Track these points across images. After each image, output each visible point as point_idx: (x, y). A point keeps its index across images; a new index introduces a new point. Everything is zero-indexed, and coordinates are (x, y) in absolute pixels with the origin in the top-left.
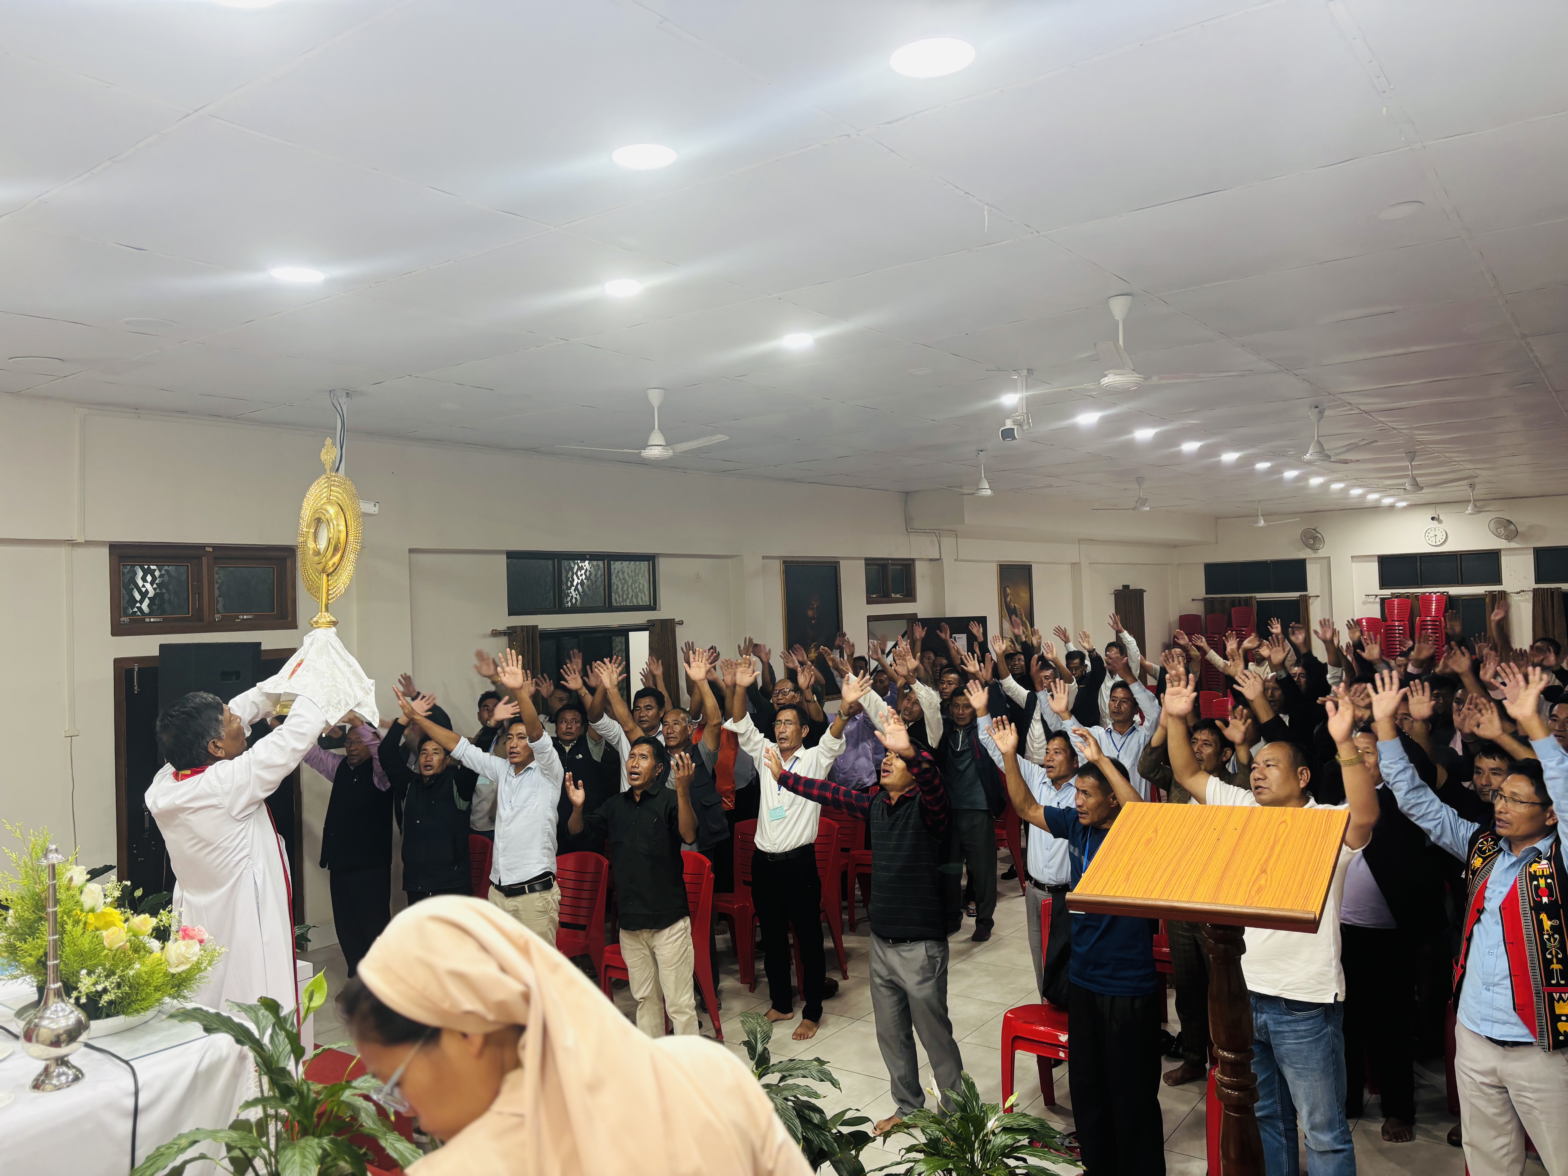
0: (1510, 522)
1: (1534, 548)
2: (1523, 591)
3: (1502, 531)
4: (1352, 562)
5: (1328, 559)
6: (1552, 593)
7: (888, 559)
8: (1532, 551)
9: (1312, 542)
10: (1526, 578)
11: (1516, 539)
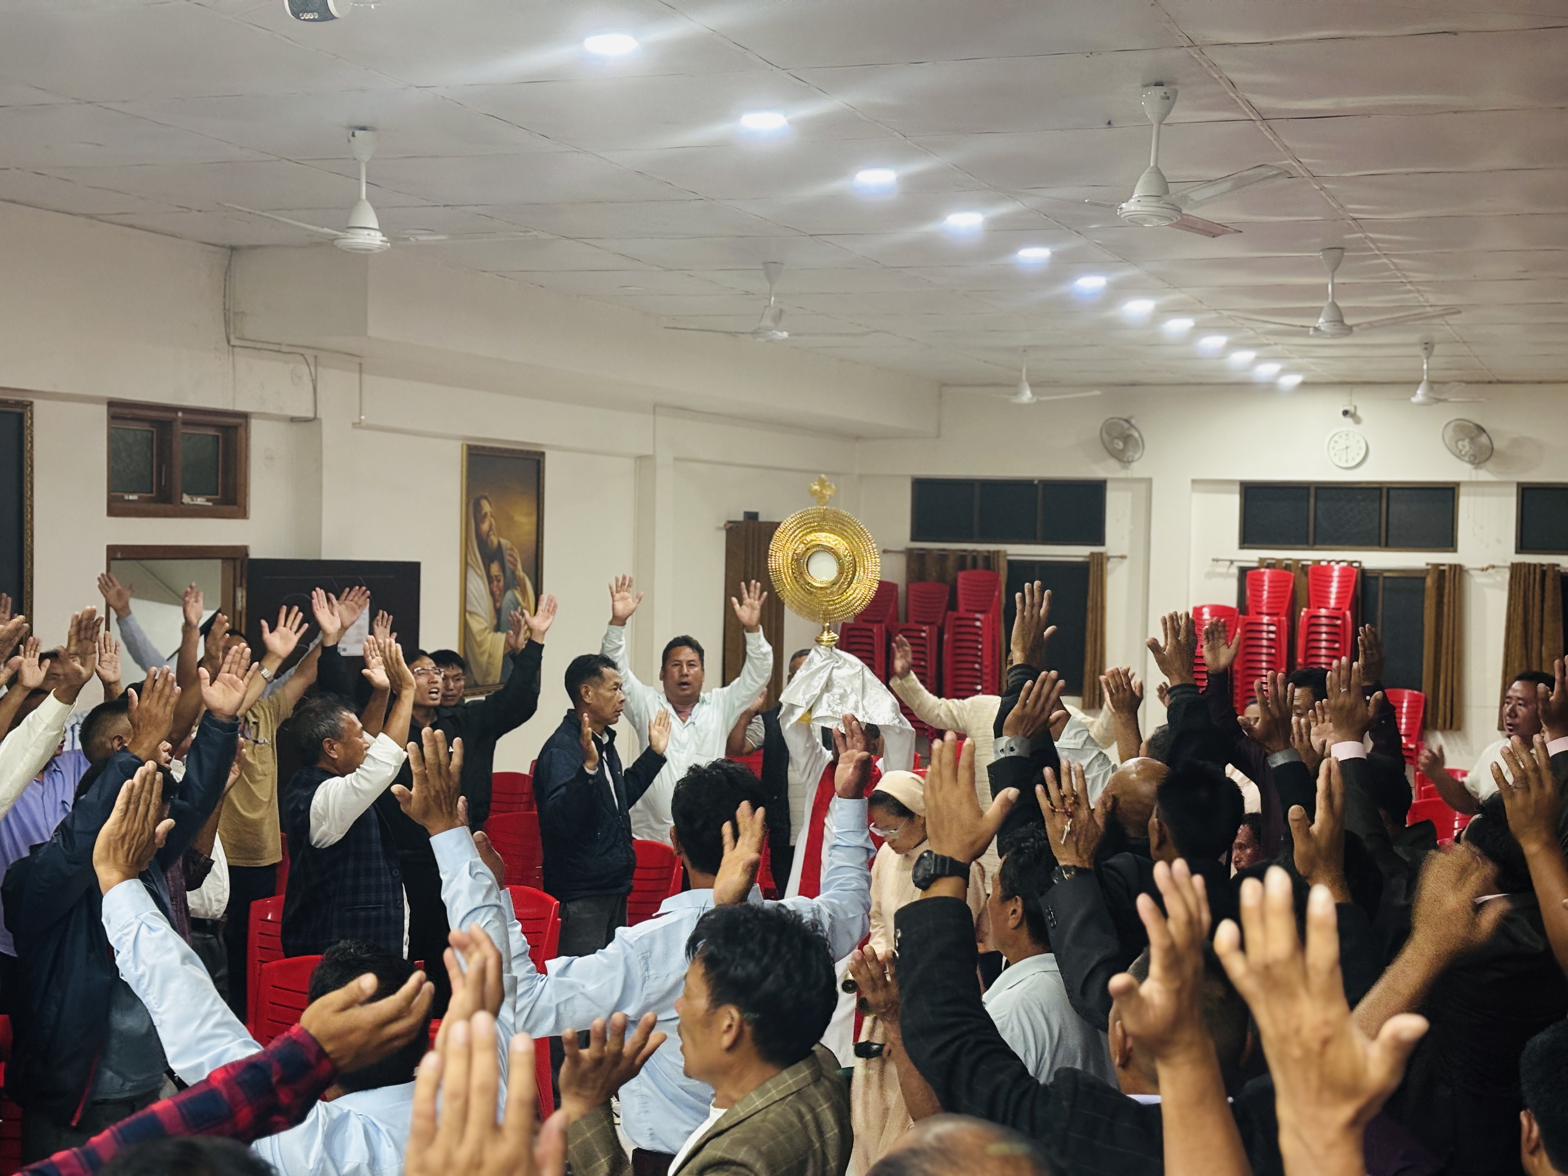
0: (1481, 430)
1: (1519, 485)
2: (1493, 567)
3: (1465, 445)
4: (1193, 490)
5: (1149, 481)
6: (1544, 574)
7: (175, 409)
8: (1514, 490)
9: (1120, 445)
10: (1499, 541)
11: (1489, 464)
